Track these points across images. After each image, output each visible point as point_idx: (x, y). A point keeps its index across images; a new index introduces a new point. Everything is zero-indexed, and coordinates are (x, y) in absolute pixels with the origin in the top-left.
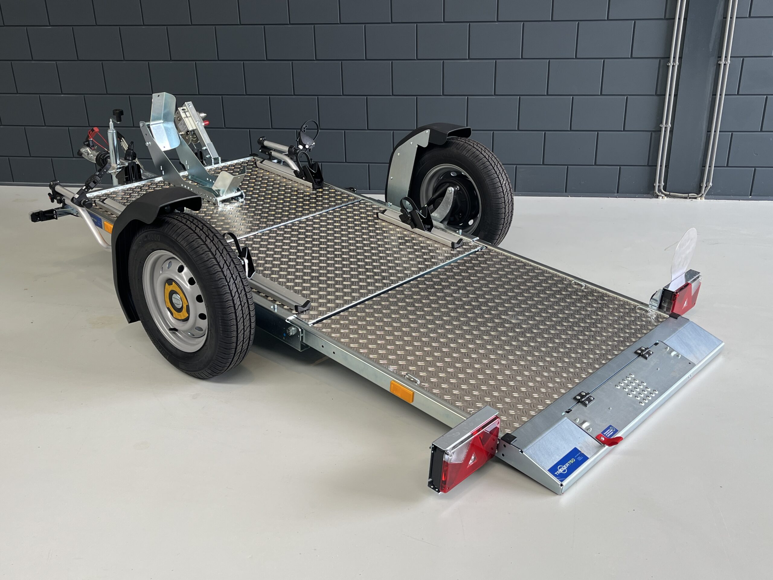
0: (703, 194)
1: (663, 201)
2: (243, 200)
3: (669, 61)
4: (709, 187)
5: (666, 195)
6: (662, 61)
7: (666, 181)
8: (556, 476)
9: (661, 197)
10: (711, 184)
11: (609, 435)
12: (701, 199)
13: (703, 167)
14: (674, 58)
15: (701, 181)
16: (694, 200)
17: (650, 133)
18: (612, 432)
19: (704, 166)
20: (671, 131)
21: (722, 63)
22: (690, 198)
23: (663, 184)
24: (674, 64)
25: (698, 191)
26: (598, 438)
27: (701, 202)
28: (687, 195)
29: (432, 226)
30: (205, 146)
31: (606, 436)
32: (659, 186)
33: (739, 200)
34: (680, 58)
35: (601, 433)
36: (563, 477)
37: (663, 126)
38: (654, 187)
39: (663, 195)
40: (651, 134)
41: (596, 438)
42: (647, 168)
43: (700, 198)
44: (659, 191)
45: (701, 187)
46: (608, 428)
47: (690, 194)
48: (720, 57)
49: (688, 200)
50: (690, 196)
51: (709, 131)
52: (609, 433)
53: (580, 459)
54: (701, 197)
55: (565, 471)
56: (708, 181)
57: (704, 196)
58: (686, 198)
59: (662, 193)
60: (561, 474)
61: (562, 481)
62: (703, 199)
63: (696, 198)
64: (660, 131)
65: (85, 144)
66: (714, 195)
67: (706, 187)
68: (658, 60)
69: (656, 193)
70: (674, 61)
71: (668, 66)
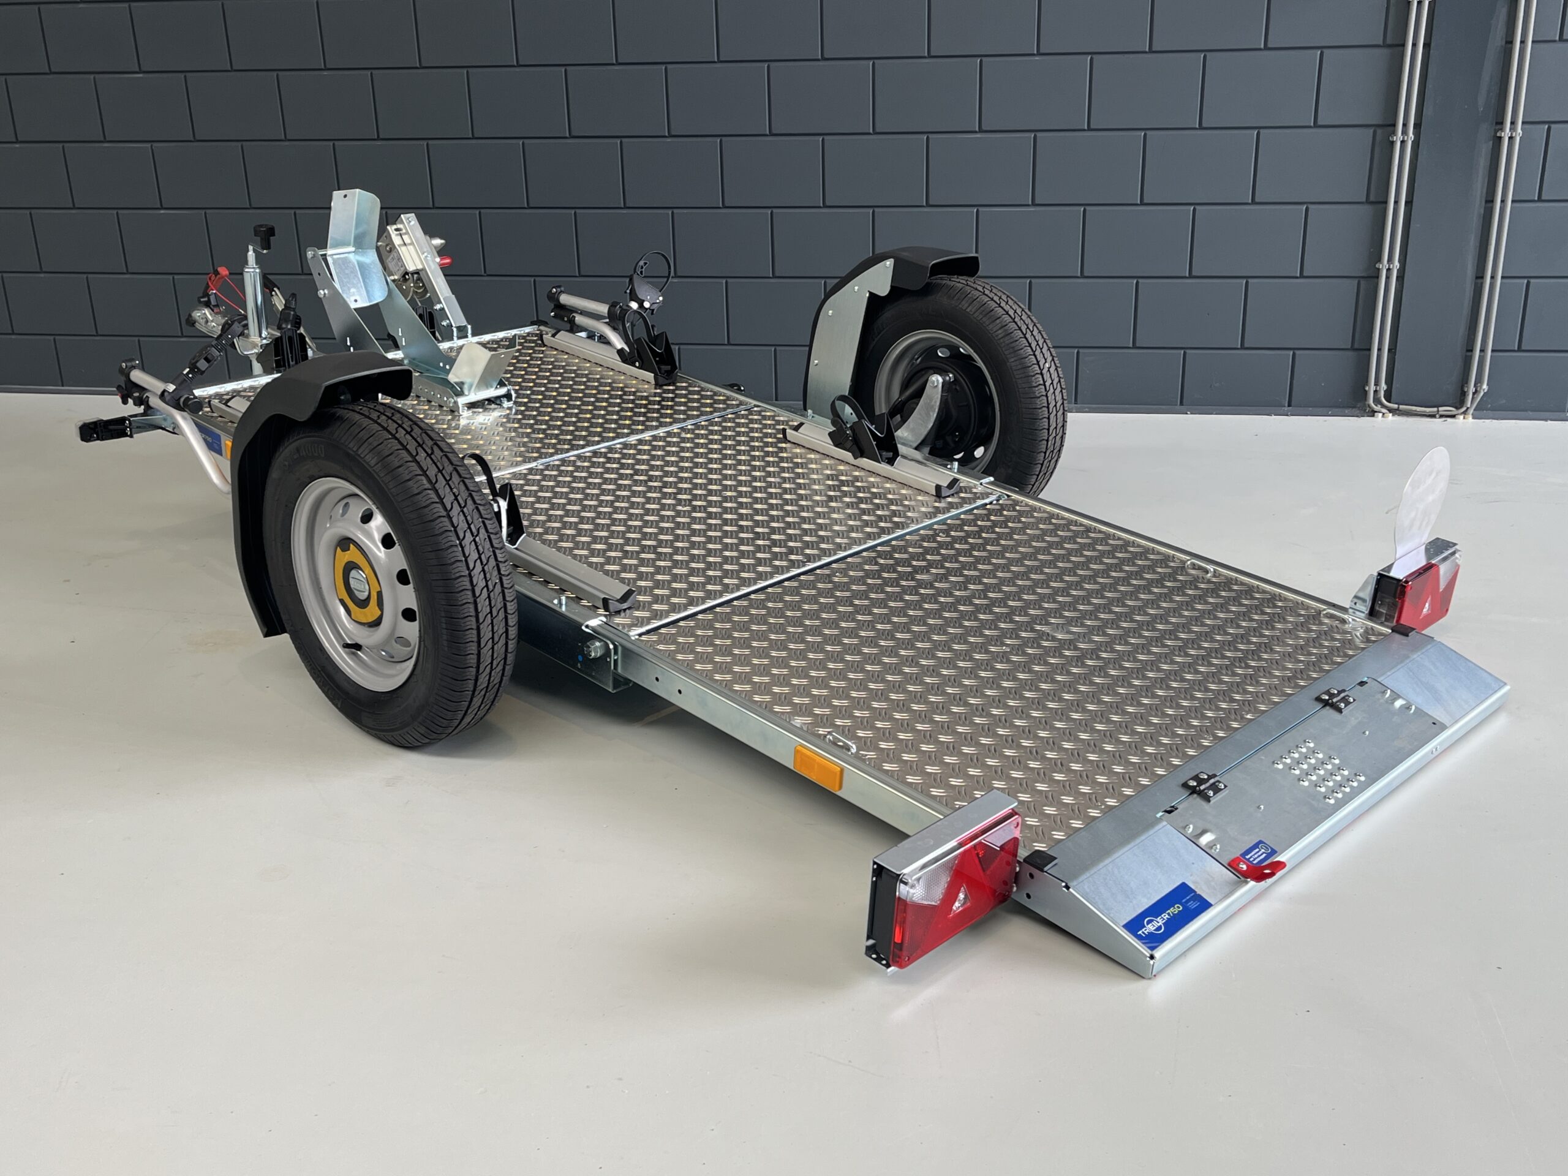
0: (1468, 408)
1: (1385, 422)
2: (511, 404)
3: (1394, 133)
4: (1482, 394)
5: (1390, 410)
6: (1381, 131)
7: (1389, 381)
8: (1139, 938)
9: (1381, 415)
10: (1485, 387)
11: (1259, 859)
12: (1464, 418)
13: (1468, 351)
14: (1405, 124)
15: (1465, 380)
16: (1449, 420)
17: (1356, 282)
18: (1264, 855)
19: (1470, 350)
20: (1401, 278)
21: (1505, 135)
22: (1441, 416)
23: (1383, 386)
24: (1404, 137)
25: (1458, 402)
26: (1232, 866)
27: (1465, 424)
28: (1434, 409)
29: (896, 454)
30: (440, 302)
31: (1251, 862)
32: (1376, 392)
33: (1546, 420)
34: (1420, 125)
35: (1241, 855)
36: (1154, 941)
37: (1384, 266)
38: (1366, 393)
39: (1384, 411)
40: (1359, 284)
41: (1229, 864)
42: (1350, 353)
43: (1461, 417)
44: (1377, 401)
45: (1464, 394)
46: (1256, 846)
47: (1441, 409)
48: (1499, 123)
49: (1438, 421)
50: (1441, 413)
51: (1483, 277)
52: (1257, 857)
53: (1193, 905)
54: (1464, 413)
55: (1159, 928)
56: (1479, 381)
57: (1471, 411)
58: (1433, 416)
59: (1383, 406)
60: (1151, 934)
61: (1152, 948)
62: (1470, 419)
63: (1453, 416)
64: (1377, 277)
65: (200, 302)
66: (1493, 409)
67: (1474, 394)
68: (1371, 131)
69: (1369, 406)
70: (1405, 132)
71: (1393, 143)
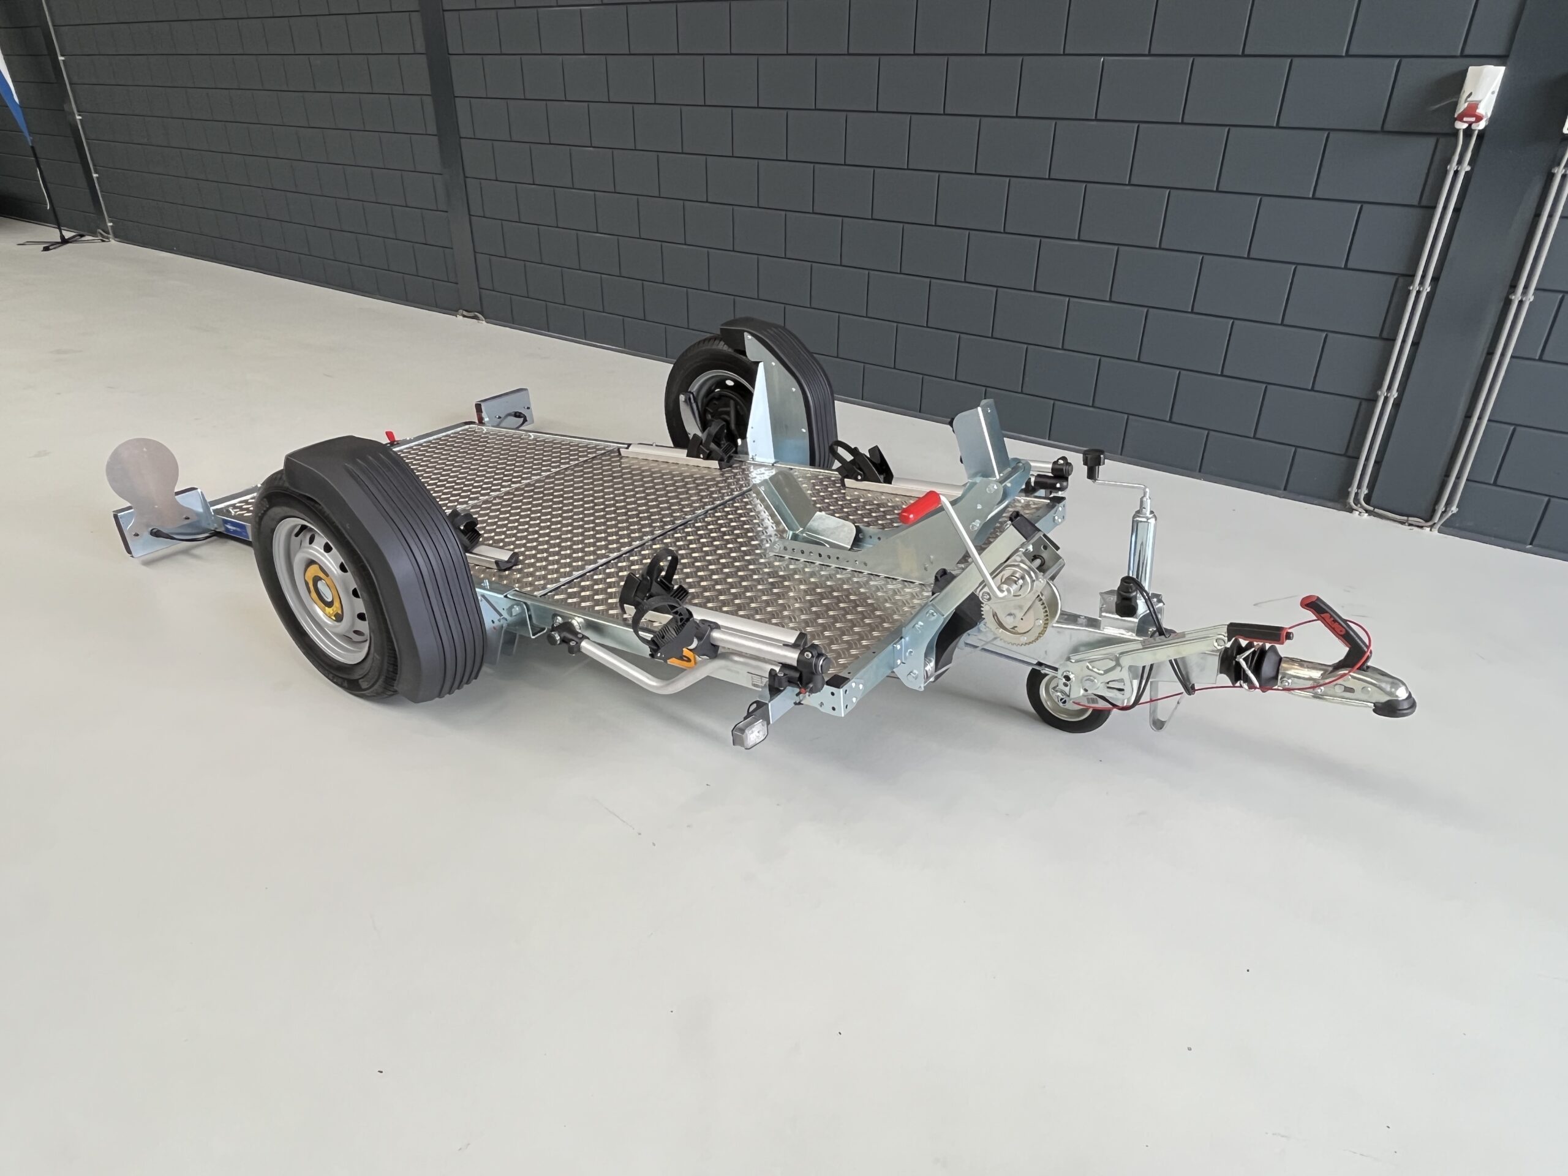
0: (1435, 524)
1: (1361, 520)
3: (1412, 283)
4: (1450, 514)
5: (1367, 511)
6: (1401, 280)
7: (1371, 486)
9: (1357, 513)
10: (1454, 509)
12: (1431, 530)
14: (1424, 277)
15: (1437, 501)
16: (1416, 529)
17: (1357, 402)
19: (1447, 475)
20: (1397, 404)
21: (1516, 298)
22: (1410, 525)
23: (1365, 491)
24: (1421, 288)
25: (1428, 517)
27: (1430, 537)
28: (1405, 518)
32: (1357, 494)
33: (1504, 547)
34: (1435, 279)
37: (1382, 393)
38: (1348, 494)
39: (1361, 510)
40: (1360, 405)
42: (1341, 458)
43: (1429, 529)
44: (1356, 501)
45: (1434, 511)
47: (1410, 519)
48: (1513, 287)
49: (1406, 527)
50: (1410, 522)
51: (1468, 416)
54: (1431, 527)
56: (1449, 504)
57: (1438, 526)
58: (1402, 523)
59: (1362, 507)
62: (1435, 532)
63: (1421, 527)
64: (1375, 400)
66: (1460, 529)
67: (1443, 512)
68: (1395, 277)
69: (1349, 503)
70: (1422, 283)
71: (1409, 292)
